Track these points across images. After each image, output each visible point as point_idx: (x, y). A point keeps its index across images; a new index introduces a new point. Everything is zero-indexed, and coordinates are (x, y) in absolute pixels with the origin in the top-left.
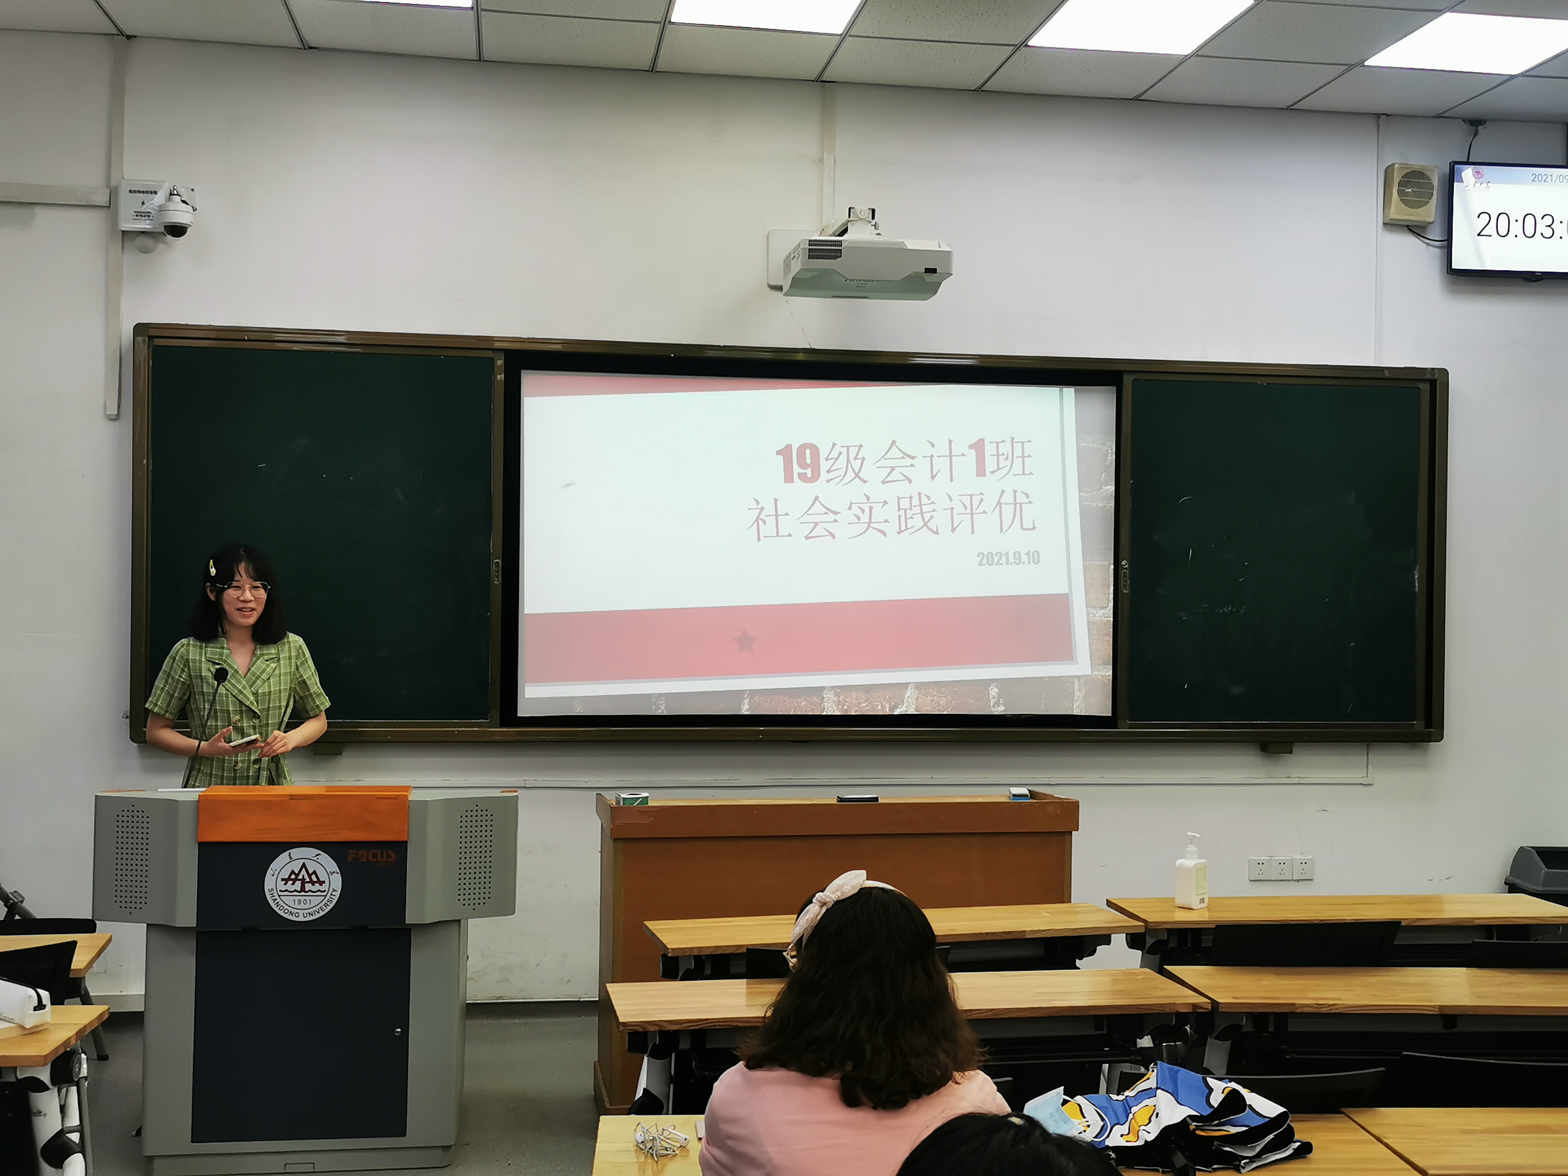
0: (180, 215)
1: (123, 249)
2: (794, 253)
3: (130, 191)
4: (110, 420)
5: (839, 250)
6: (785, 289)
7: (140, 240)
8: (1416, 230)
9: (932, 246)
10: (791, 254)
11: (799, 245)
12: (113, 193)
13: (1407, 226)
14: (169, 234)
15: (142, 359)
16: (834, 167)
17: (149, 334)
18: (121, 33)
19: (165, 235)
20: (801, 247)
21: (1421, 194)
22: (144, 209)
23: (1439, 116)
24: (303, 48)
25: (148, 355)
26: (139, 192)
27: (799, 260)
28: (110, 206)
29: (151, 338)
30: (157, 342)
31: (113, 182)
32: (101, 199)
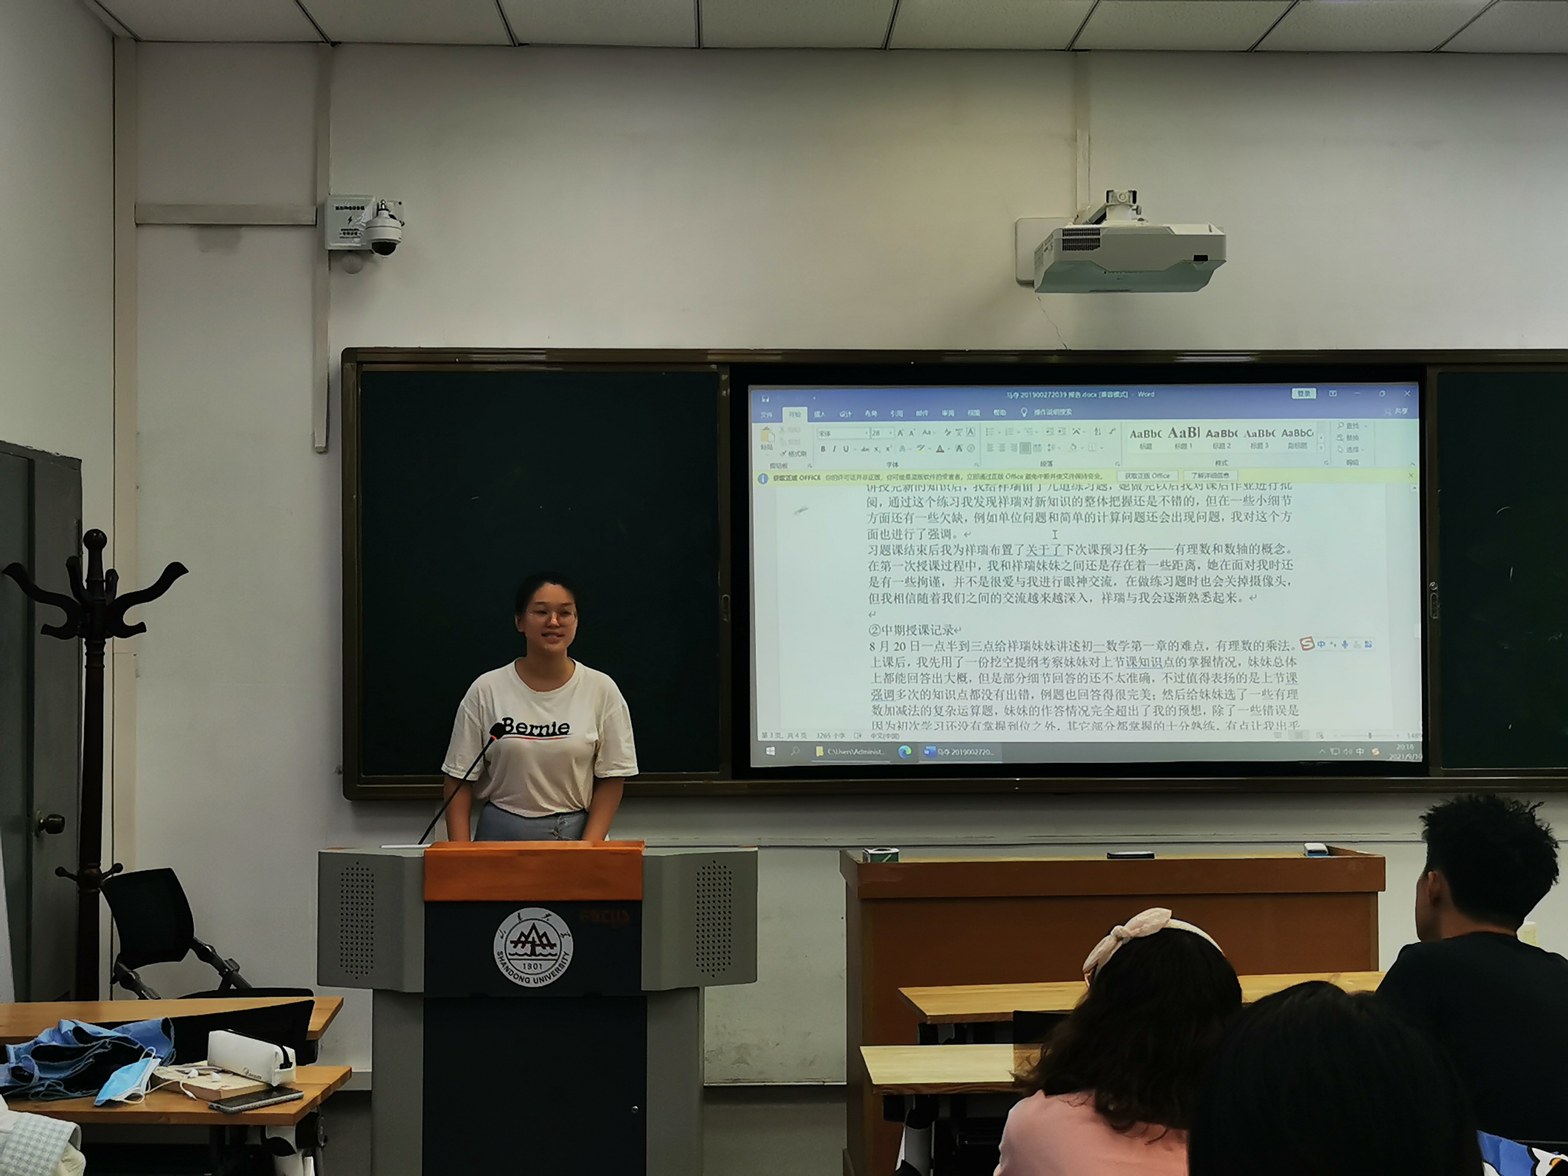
0: (389, 231)
1: (330, 270)
2: (1046, 244)
3: (337, 208)
4: (320, 453)
5: (1097, 239)
6: (1037, 285)
7: (348, 260)
9: (1201, 229)
10: (1043, 245)
11: (1052, 235)
12: (320, 211)
14: (376, 252)
15: (351, 386)
16: (1089, 146)
17: (358, 360)
18: (326, 40)
19: (373, 253)
20: (1054, 237)
22: (352, 225)
24: (513, 44)
25: (357, 382)
26: (346, 208)
27: (1053, 251)
28: (317, 225)
29: (360, 363)
30: (366, 368)
31: (320, 200)
32: (309, 218)
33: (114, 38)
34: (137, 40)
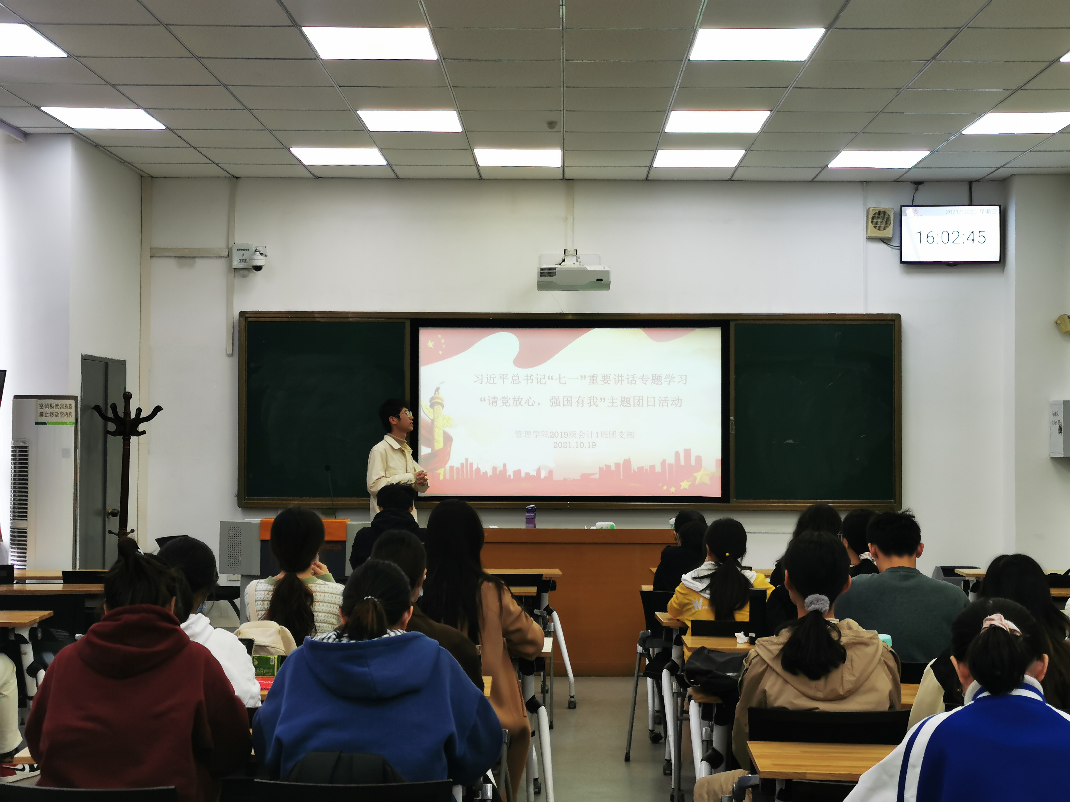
0: (259, 260)
1: (234, 276)
3: (238, 250)
4: (230, 356)
5: (558, 272)
7: (241, 272)
8: (885, 241)
9: (598, 268)
12: (230, 251)
13: (881, 239)
14: (254, 270)
15: (243, 328)
17: (246, 316)
18: (233, 176)
20: (537, 271)
21: (884, 223)
22: (243, 258)
23: (896, 181)
25: (245, 326)
26: (241, 250)
27: (538, 276)
28: (229, 256)
29: (247, 318)
30: (250, 319)
31: (230, 246)
32: (225, 253)
33: (142, 177)
34: (152, 177)
